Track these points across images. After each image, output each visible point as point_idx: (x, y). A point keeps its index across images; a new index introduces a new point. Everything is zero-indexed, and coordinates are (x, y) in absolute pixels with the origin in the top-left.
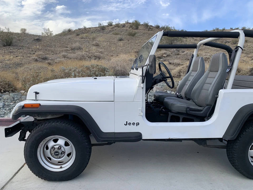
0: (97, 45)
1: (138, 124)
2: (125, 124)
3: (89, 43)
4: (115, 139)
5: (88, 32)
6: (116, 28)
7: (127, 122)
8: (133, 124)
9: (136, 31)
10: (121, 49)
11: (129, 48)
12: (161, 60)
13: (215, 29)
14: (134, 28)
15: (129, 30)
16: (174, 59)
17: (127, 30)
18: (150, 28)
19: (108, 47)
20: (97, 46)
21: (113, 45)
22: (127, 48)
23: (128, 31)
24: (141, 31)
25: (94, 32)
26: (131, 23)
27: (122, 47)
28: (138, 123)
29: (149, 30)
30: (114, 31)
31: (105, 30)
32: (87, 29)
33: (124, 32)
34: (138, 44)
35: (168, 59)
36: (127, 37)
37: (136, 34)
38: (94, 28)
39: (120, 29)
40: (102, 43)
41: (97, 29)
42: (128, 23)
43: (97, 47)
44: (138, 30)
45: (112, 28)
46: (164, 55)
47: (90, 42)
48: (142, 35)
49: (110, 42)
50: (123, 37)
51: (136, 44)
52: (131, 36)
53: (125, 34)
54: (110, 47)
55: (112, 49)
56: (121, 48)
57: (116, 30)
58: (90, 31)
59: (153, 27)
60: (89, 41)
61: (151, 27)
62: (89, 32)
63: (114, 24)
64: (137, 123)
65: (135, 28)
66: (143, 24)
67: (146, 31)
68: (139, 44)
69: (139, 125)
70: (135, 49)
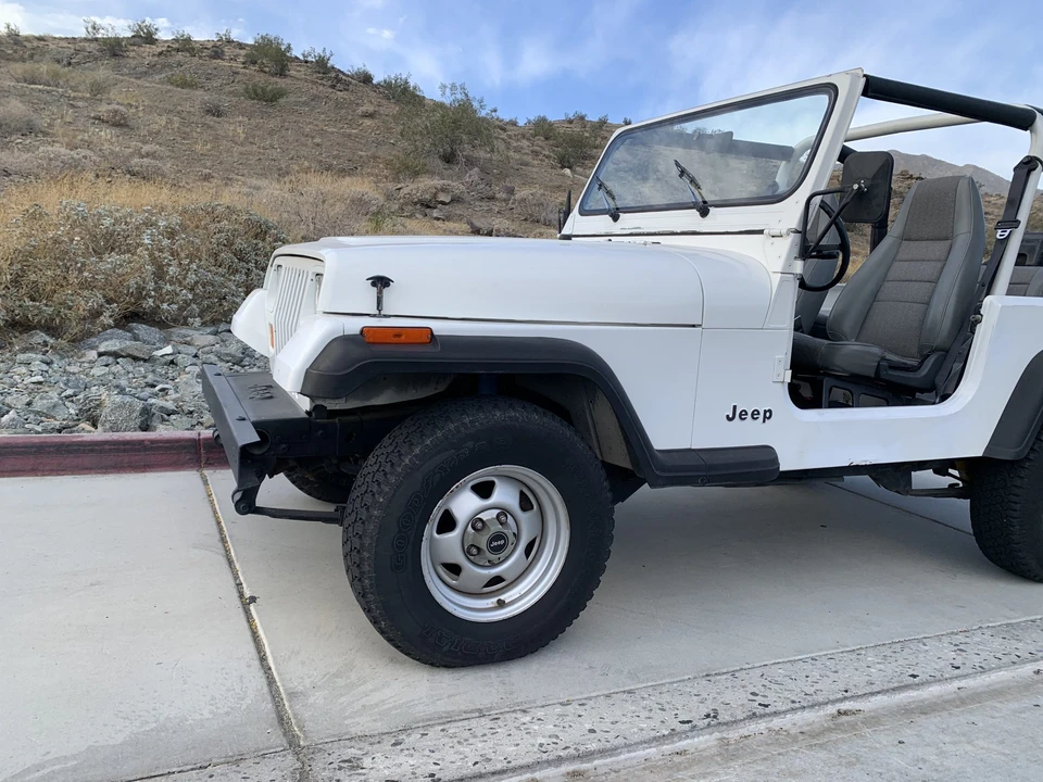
0: (119, 123)
1: (768, 415)
2: (728, 416)
3: (73, 106)
4: (709, 473)
5: (32, 56)
6: (180, 56)
7: (735, 407)
8: (753, 414)
9: (282, 83)
10: (241, 153)
11: (275, 154)
12: (435, 215)
13: (571, 116)
14: (267, 69)
15: (245, 75)
16: (480, 214)
17: (237, 73)
18: (337, 79)
19: (179, 139)
20: (117, 125)
21: (198, 130)
22: (264, 148)
23: (239, 78)
24: (300, 84)
25: (65, 62)
26: (247, 45)
27: (242, 145)
28: (770, 411)
29: (333, 87)
30: (170, 66)
31: (124, 57)
32: (27, 39)
33: (220, 81)
34: (313, 137)
35: (458, 212)
36: (244, 105)
37: (281, 95)
38: (61, 39)
39: (202, 65)
40: (141, 115)
41: (84, 50)
42: (229, 42)
43: (115, 131)
44: (288, 81)
45: (160, 54)
46: (442, 197)
47: (80, 104)
48: (305, 104)
49: (184, 115)
50: (225, 102)
51: (303, 139)
52: (260, 100)
53: (227, 88)
54: (184, 138)
55: (199, 147)
56: (237, 149)
57: (180, 65)
58: (43, 54)
59: (348, 76)
60: (74, 98)
61: (341, 76)
62: (36, 57)
63: (164, 35)
64: (765, 412)
65: (270, 66)
66: (301, 58)
67: (321, 88)
68: (318, 140)
69: (769, 418)
70: (306, 159)
